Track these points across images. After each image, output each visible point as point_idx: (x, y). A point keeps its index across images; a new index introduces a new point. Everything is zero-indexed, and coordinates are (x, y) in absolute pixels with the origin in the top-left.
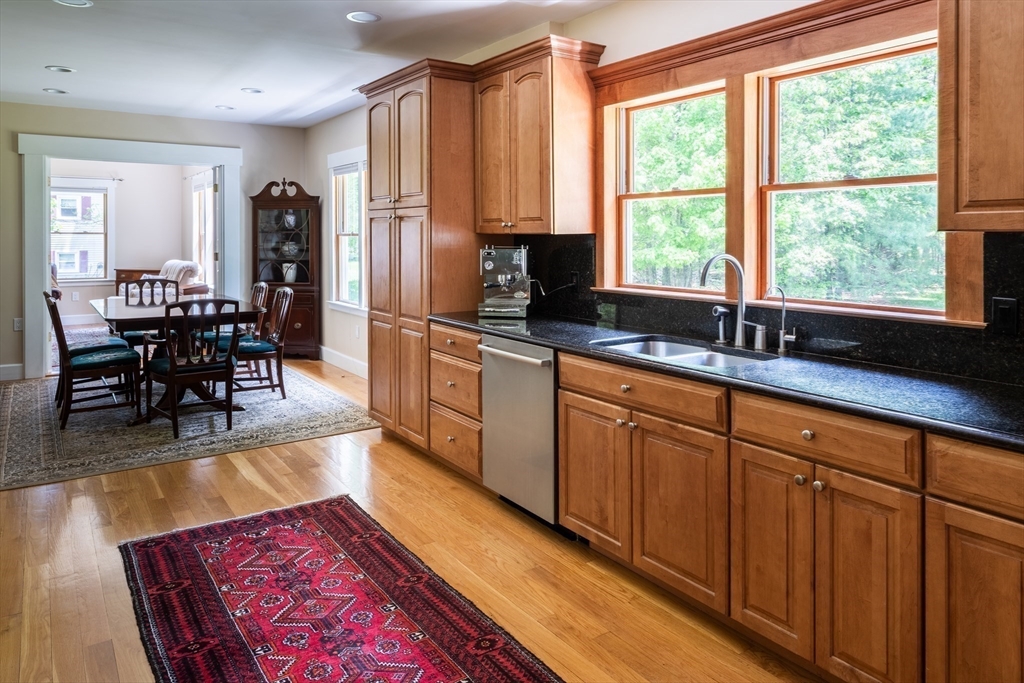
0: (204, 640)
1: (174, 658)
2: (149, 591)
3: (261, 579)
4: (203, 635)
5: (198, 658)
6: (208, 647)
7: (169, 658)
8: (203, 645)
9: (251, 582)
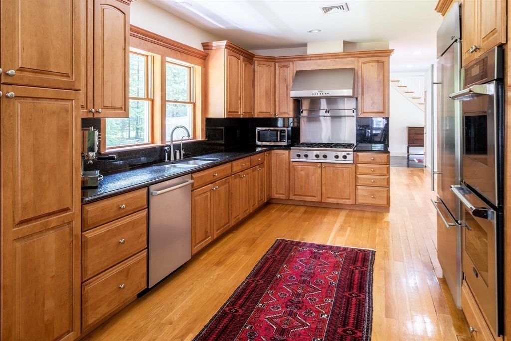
0: (349, 296)
1: (363, 294)
2: (361, 335)
3: (306, 313)
4: (349, 298)
5: (355, 291)
6: (349, 293)
7: (365, 296)
8: (351, 294)
9: (312, 313)
